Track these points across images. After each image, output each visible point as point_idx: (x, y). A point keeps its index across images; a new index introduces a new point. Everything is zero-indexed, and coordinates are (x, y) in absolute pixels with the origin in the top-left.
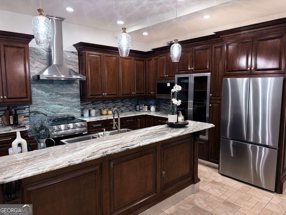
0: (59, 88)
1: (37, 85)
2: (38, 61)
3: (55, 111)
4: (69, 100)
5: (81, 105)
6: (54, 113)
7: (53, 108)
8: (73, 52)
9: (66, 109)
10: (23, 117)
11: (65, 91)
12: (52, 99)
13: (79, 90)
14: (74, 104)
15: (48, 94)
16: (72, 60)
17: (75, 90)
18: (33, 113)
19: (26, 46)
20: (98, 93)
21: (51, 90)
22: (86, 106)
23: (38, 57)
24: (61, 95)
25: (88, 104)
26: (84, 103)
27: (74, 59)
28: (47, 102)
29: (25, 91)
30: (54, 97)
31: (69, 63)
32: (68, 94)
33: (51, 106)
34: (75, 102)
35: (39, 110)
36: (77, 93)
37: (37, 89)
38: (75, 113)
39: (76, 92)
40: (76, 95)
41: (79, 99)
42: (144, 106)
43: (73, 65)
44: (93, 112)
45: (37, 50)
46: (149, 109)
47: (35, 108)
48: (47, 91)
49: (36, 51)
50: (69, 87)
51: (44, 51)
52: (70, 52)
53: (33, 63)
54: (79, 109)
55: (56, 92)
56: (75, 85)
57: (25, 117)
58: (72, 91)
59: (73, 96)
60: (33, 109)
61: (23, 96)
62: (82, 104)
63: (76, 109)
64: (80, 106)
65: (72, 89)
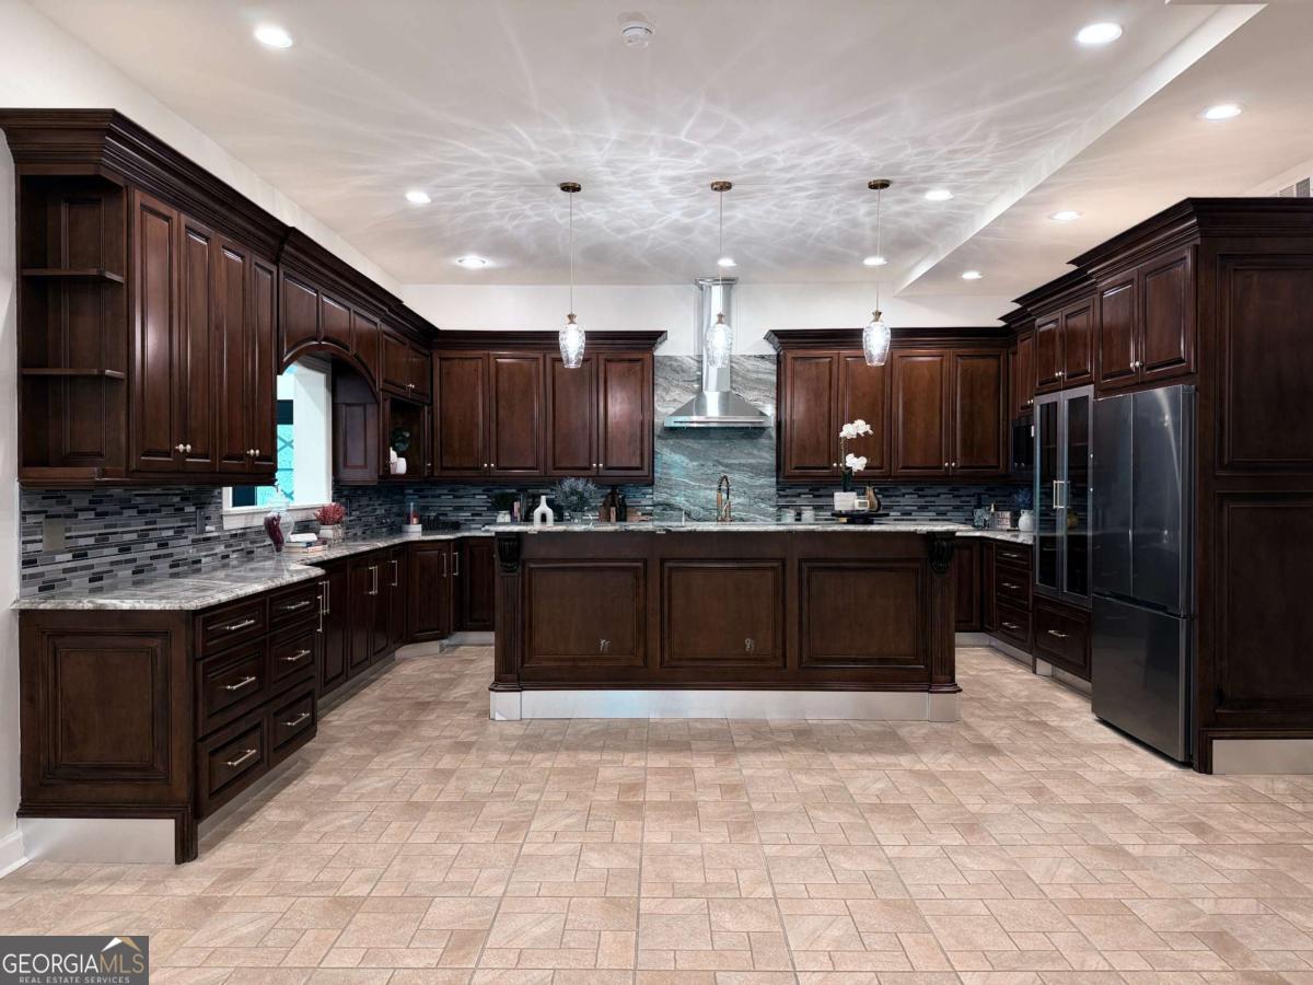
0: (722, 450)
1: (671, 442)
2: (677, 386)
3: (710, 507)
4: (747, 480)
5: (780, 496)
6: (707, 510)
7: (705, 497)
8: (762, 357)
9: (738, 504)
10: (640, 513)
11: (736, 458)
12: (704, 477)
13: (775, 455)
14: (758, 491)
15: (695, 463)
16: (761, 376)
17: (766, 455)
18: (661, 508)
19: (647, 356)
20: (819, 463)
21: (702, 454)
22: (794, 499)
23: (677, 376)
24: (727, 466)
25: (799, 495)
26: (788, 492)
27: (765, 373)
28: (692, 483)
29: (638, 452)
30: (709, 472)
31: (751, 384)
32: (744, 465)
33: (702, 493)
34: (761, 486)
35: (673, 502)
36: (767, 462)
37: (671, 450)
38: (760, 515)
39: (766, 459)
40: (765, 468)
41: (774, 479)
42: (996, 509)
43: (760, 390)
44: (808, 514)
45: (676, 360)
46: (1015, 522)
47: (665, 496)
48: (692, 455)
49: (675, 364)
50: (746, 446)
51: (692, 362)
52: (755, 356)
53: (667, 391)
54: (772, 506)
55: (716, 458)
56: (763, 441)
57: (643, 514)
58: (754, 456)
59: (756, 470)
60: (660, 497)
61: (634, 465)
62: (782, 493)
63: (763, 506)
64: (775, 498)
65: (755, 452)
